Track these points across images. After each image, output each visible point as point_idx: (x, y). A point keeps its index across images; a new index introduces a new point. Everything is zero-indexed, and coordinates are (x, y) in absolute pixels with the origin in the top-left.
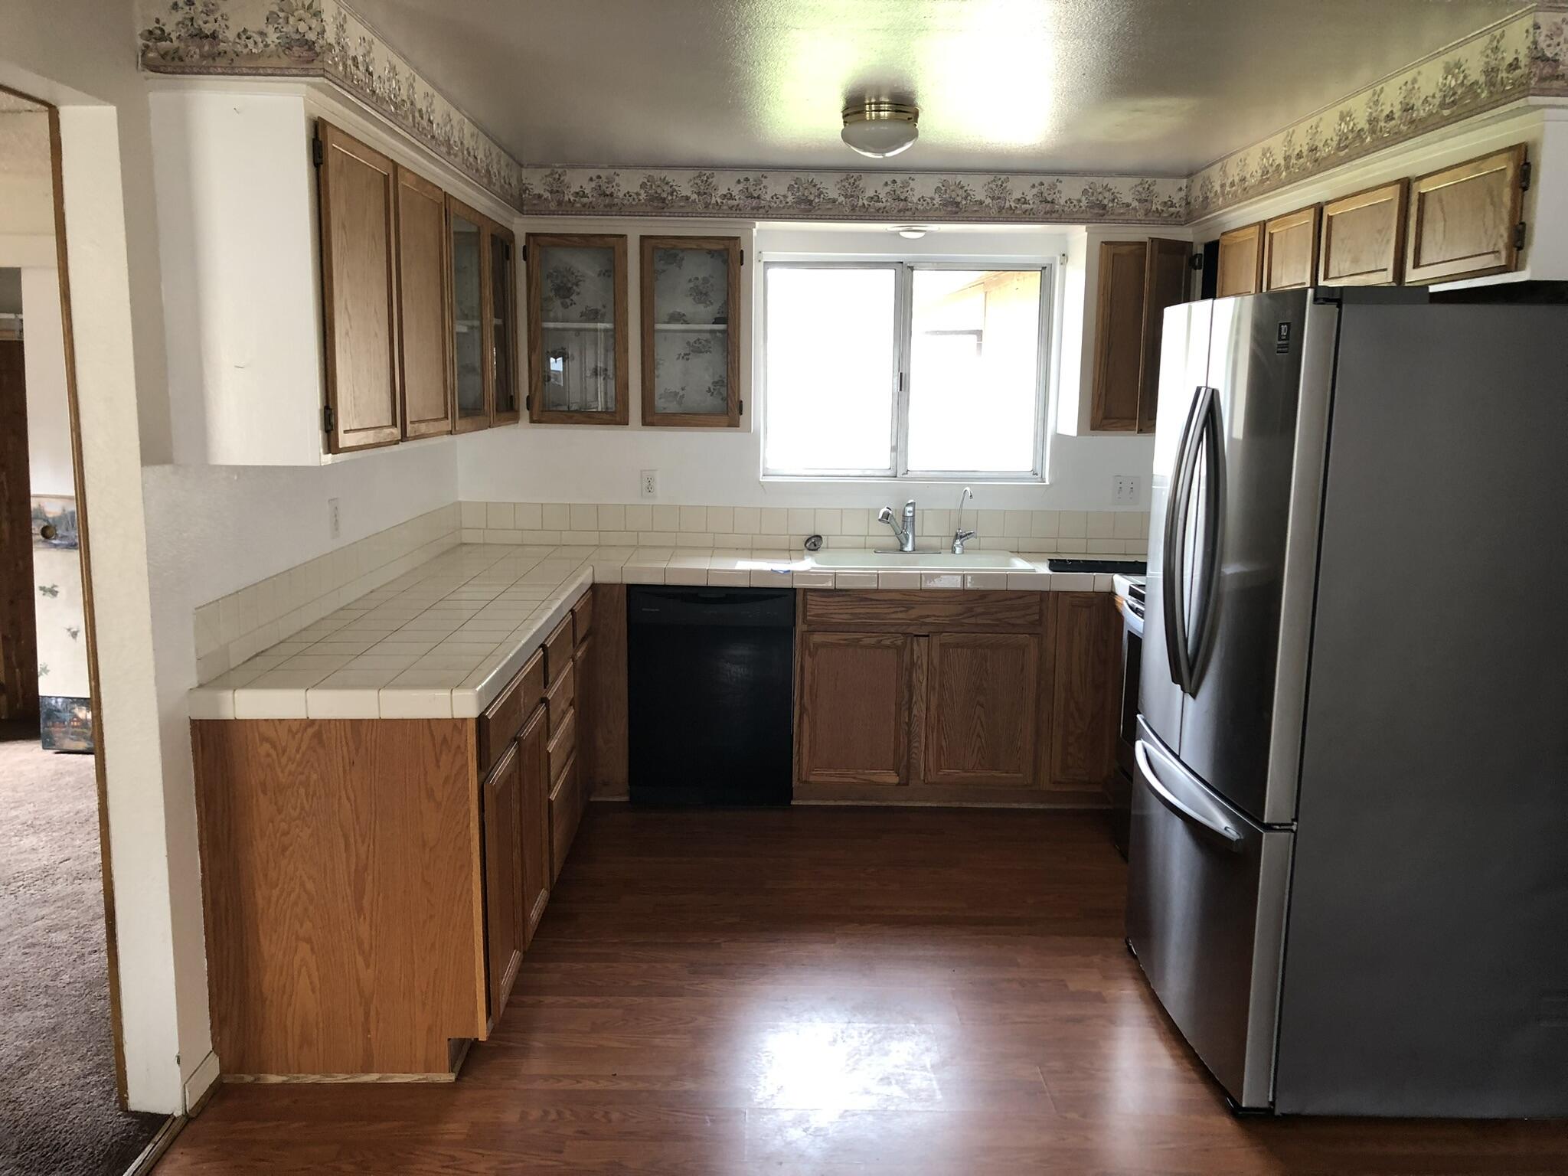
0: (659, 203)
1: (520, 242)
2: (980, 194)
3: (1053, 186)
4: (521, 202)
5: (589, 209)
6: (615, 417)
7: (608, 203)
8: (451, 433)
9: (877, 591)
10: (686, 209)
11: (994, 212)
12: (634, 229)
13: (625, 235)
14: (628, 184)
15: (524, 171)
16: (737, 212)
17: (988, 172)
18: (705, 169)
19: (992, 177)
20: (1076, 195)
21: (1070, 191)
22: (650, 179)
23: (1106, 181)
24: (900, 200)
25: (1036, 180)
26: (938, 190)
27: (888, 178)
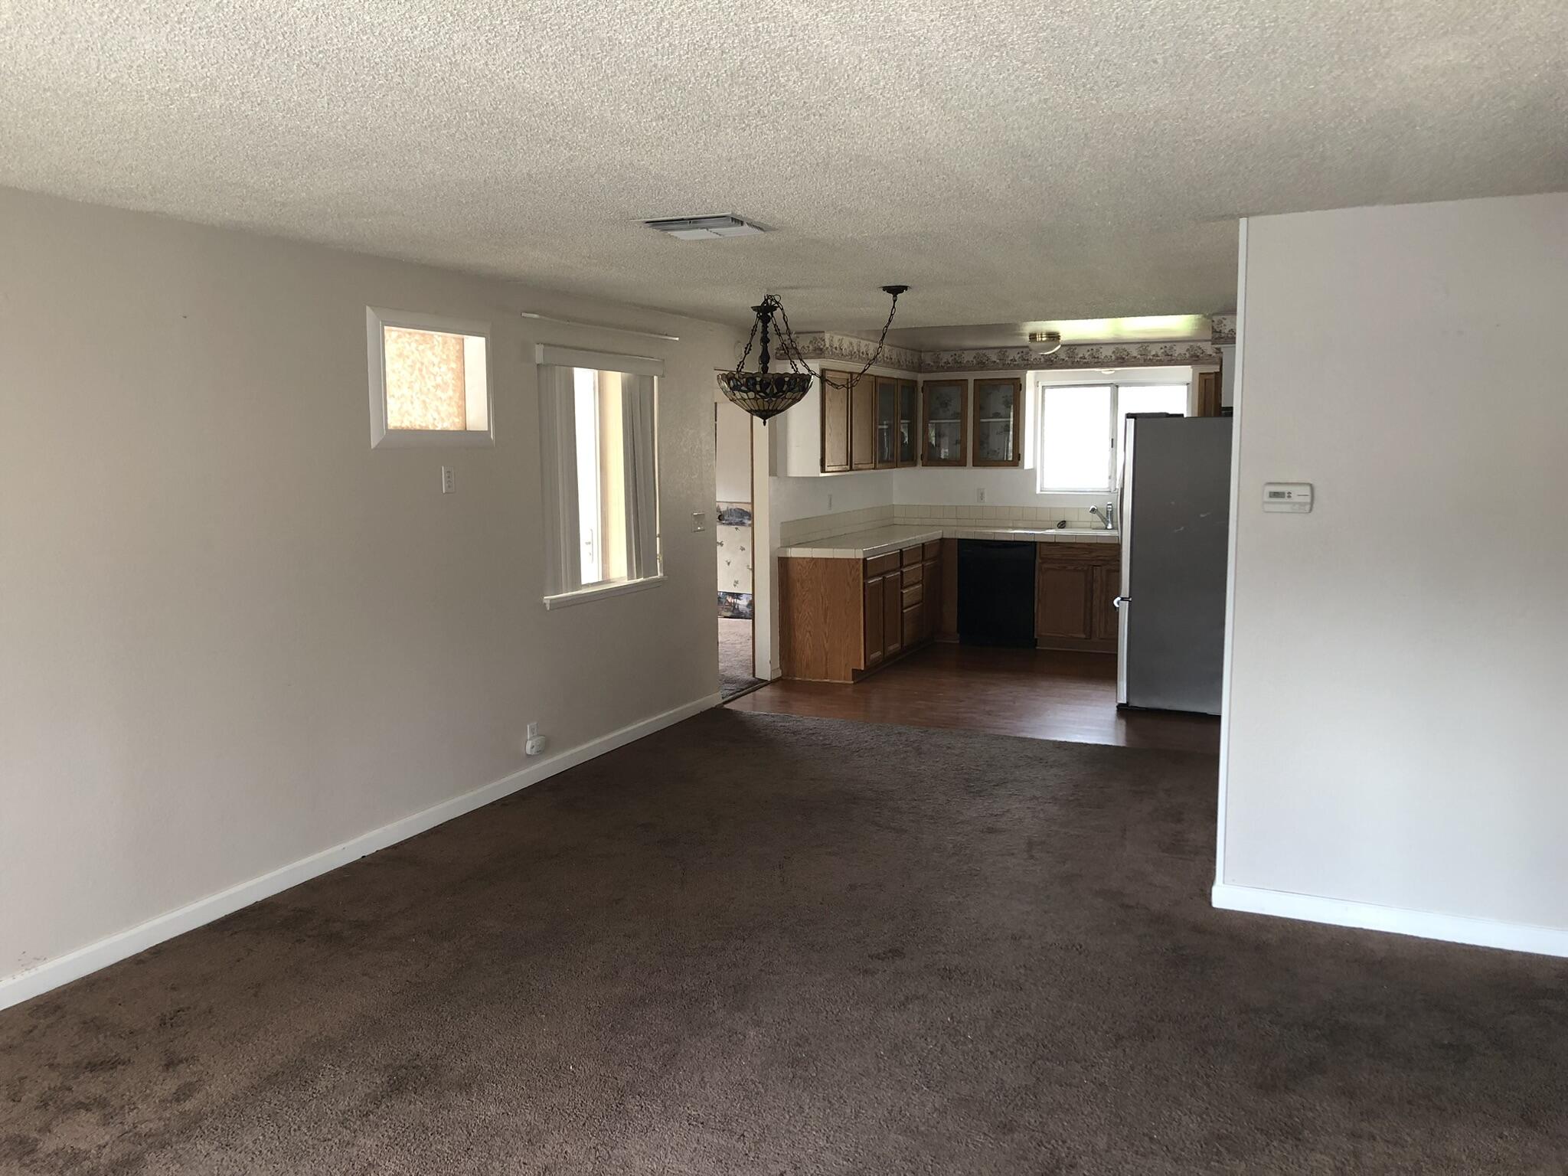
0: (982, 365)
1: (920, 385)
2: (1135, 353)
3: (1171, 348)
4: (920, 368)
5: (950, 369)
6: (960, 462)
7: (960, 366)
8: (874, 469)
9: (1076, 543)
10: (995, 366)
11: (1142, 362)
12: (971, 377)
13: (967, 380)
14: (968, 357)
15: (923, 354)
16: (1018, 367)
17: (1138, 343)
18: (1003, 350)
19: (1140, 345)
20: (1183, 351)
21: (1180, 350)
22: (978, 354)
23: (1199, 344)
24: (1095, 357)
25: (1163, 345)
26: (1114, 352)
27: (1089, 348)
